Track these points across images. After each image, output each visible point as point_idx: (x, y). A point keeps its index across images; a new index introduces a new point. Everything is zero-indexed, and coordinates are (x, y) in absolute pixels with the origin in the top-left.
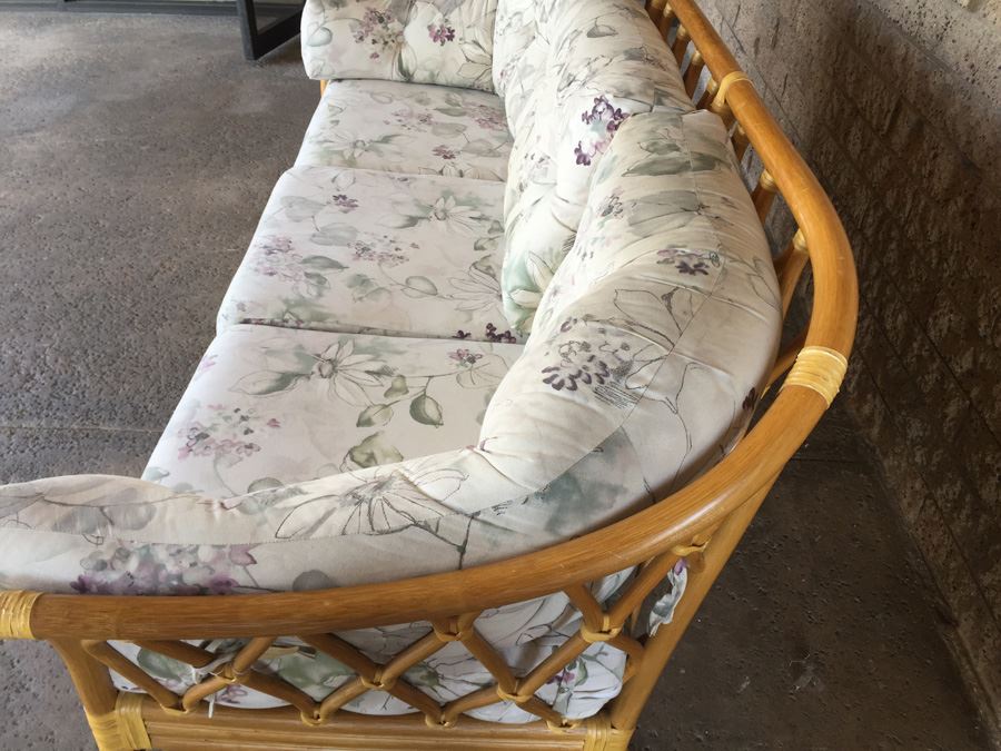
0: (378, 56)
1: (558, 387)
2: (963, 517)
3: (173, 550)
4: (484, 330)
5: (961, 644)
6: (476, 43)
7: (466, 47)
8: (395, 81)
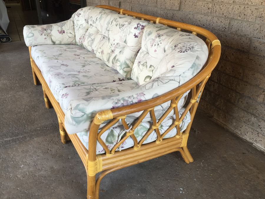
0: (46, 39)
1: (184, 52)
2: (208, 96)
3: (128, 97)
4: (118, 79)
5: (215, 119)
6: (71, 33)
7: (68, 34)
8: (51, 45)
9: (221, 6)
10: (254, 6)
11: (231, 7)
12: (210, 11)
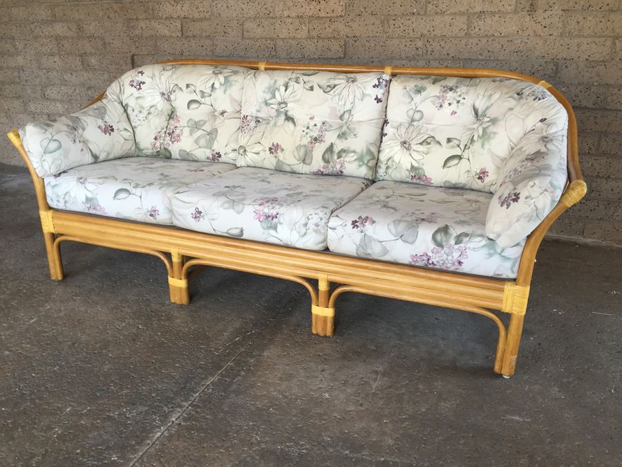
0: (83, 150)
6: (125, 129)
7: (122, 133)
8: (91, 164)
9: (442, 43)
10: (504, 37)
11: (463, 42)
12: (421, 53)
